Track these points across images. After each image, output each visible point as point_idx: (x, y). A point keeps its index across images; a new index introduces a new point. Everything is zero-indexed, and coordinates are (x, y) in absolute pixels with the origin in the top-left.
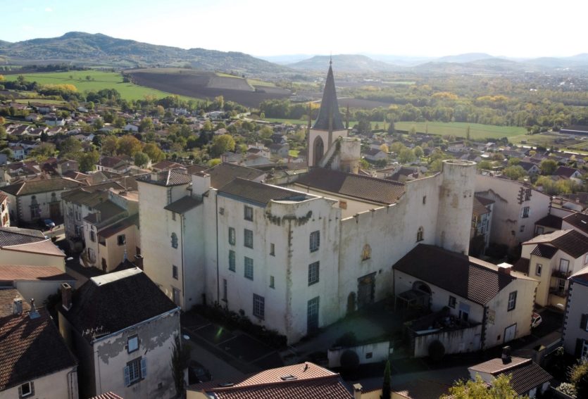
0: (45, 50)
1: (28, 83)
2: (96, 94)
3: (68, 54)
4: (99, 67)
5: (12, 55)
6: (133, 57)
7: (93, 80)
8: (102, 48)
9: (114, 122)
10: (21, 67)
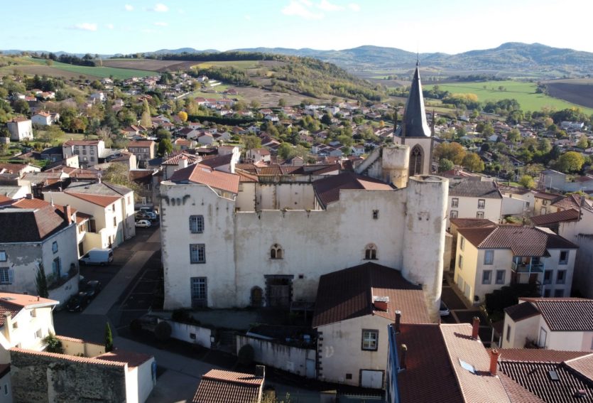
0: (477, 61)
1: (442, 92)
2: (494, 104)
3: (497, 65)
4: (524, 78)
5: (446, 67)
6: (567, 67)
7: (505, 91)
8: (534, 58)
9: (483, 132)
10: (446, 77)
